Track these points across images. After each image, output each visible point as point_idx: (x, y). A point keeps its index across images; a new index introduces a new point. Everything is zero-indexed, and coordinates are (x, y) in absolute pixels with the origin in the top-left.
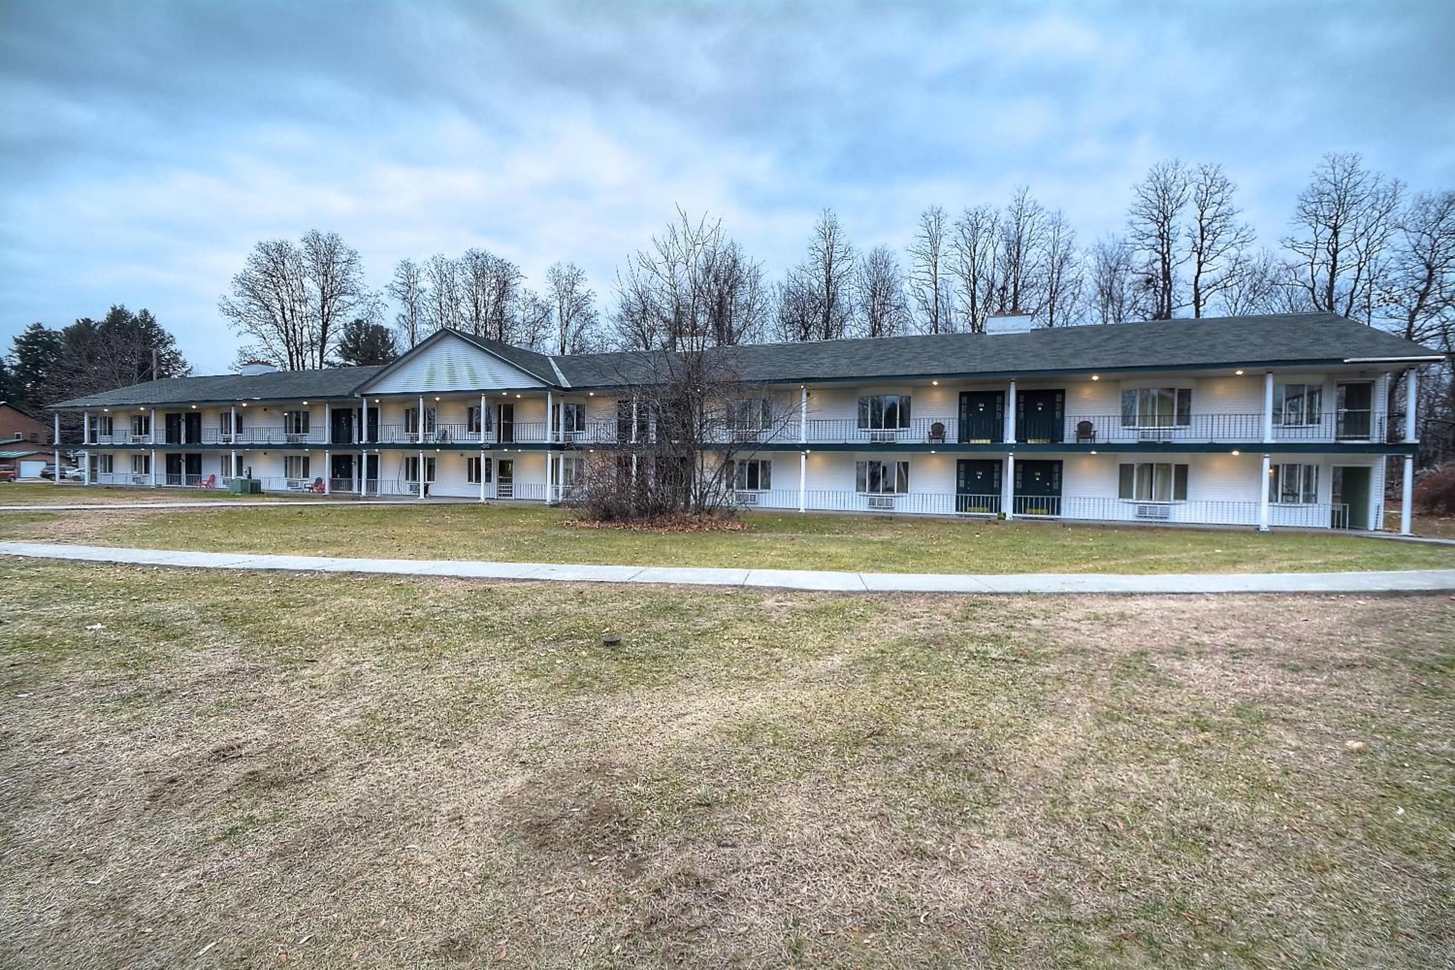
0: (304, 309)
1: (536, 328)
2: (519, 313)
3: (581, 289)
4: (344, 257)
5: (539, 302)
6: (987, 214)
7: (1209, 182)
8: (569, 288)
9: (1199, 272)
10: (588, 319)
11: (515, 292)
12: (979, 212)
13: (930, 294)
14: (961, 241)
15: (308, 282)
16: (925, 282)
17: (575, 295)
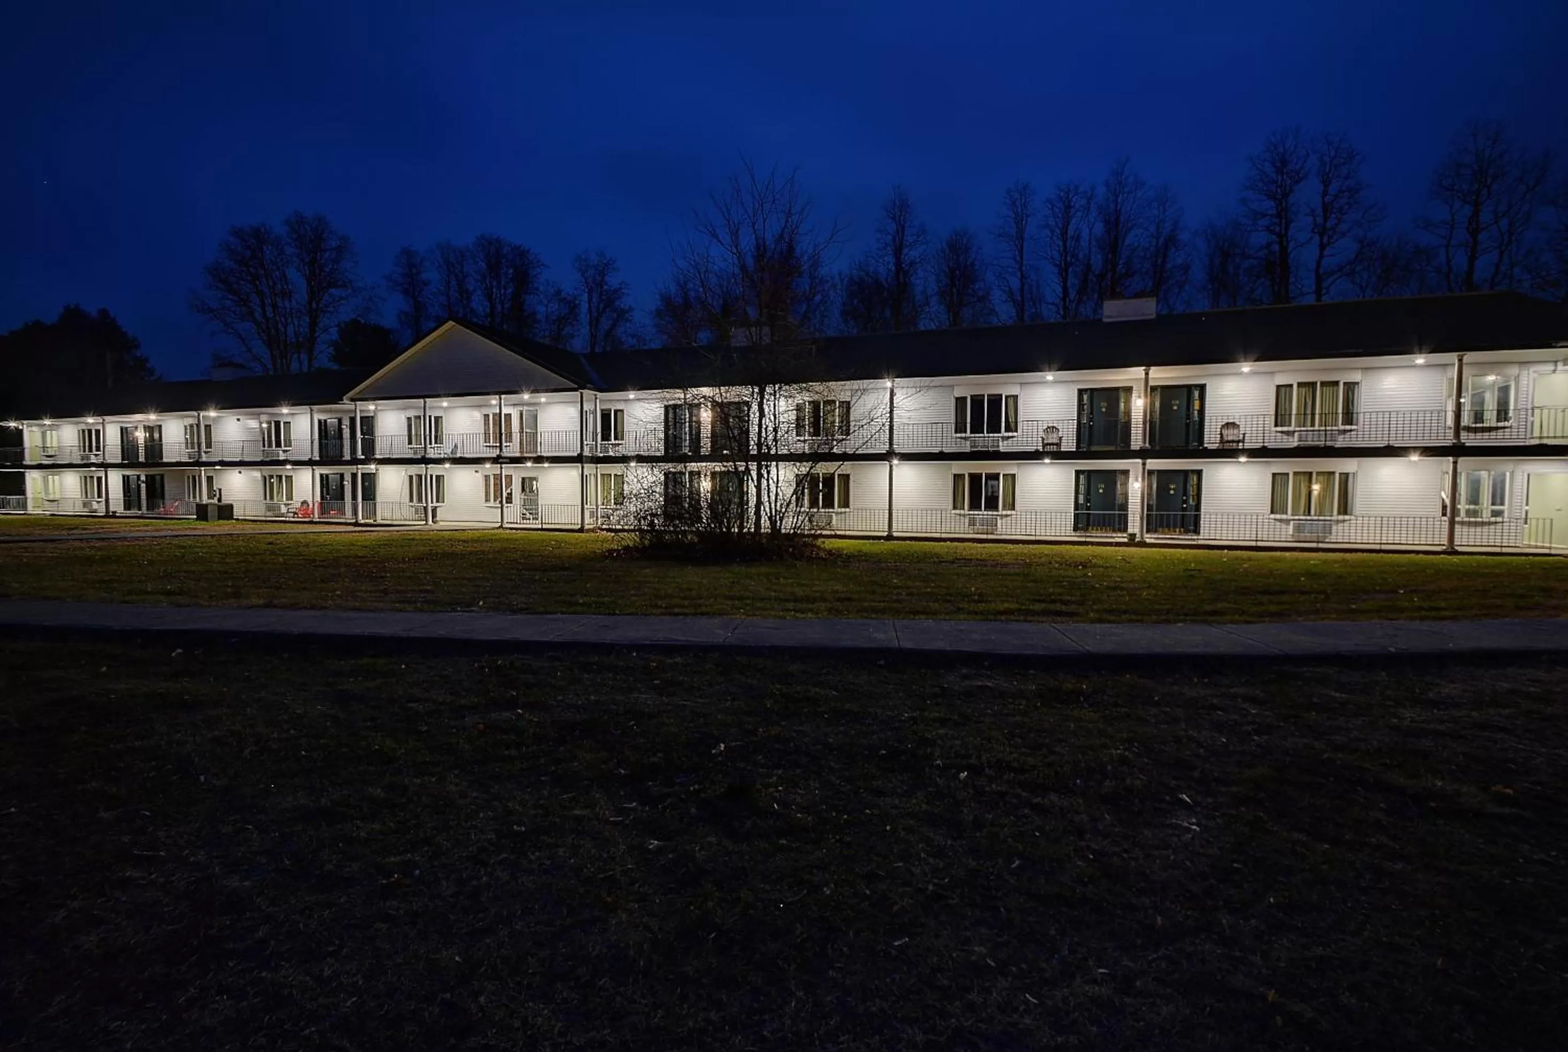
0: (287, 304)
1: (561, 326)
2: (541, 309)
3: (613, 281)
4: (334, 243)
5: (563, 295)
6: (1081, 189)
7: (1333, 153)
8: (599, 278)
9: (1321, 256)
10: (622, 315)
11: (536, 285)
12: (1072, 188)
13: (1015, 283)
14: (1051, 222)
15: (292, 273)
16: (1010, 270)
17: (606, 287)
